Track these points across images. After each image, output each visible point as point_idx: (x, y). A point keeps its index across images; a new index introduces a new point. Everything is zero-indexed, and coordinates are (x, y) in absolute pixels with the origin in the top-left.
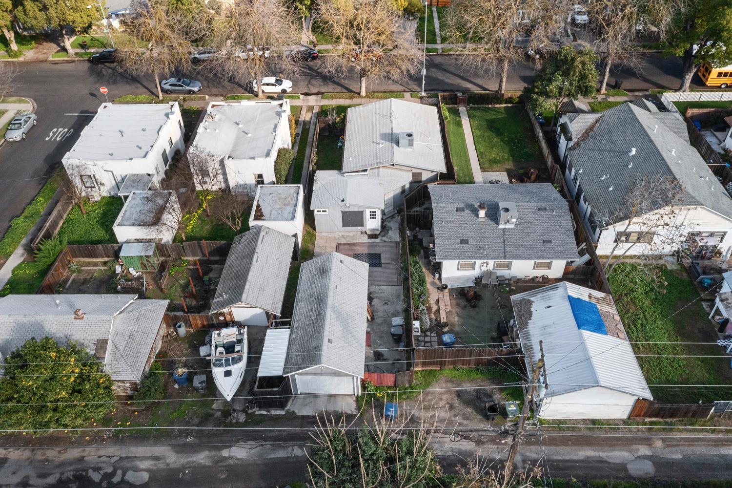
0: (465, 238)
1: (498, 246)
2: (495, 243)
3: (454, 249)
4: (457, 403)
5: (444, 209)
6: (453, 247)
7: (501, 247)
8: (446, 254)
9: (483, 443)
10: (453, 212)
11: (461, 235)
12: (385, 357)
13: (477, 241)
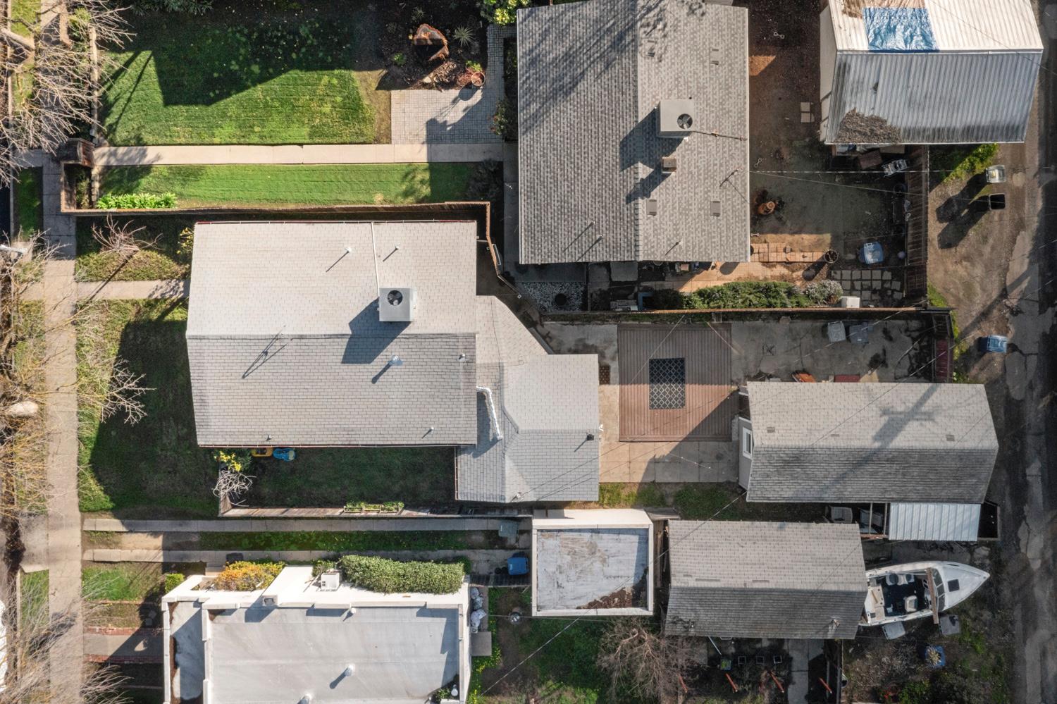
0: (707, 206)
1: (724, 147)
2: (717, 152)
3: (728, 229)
4: (962, 249)
5: (651, 238)
6: (724, 229)
7: (724, 143)
8: (737, 243)
9: (1021, 219)
10: (657, 223)
11: (702, 213)
12: (881, 352)
13: (714, 185)
